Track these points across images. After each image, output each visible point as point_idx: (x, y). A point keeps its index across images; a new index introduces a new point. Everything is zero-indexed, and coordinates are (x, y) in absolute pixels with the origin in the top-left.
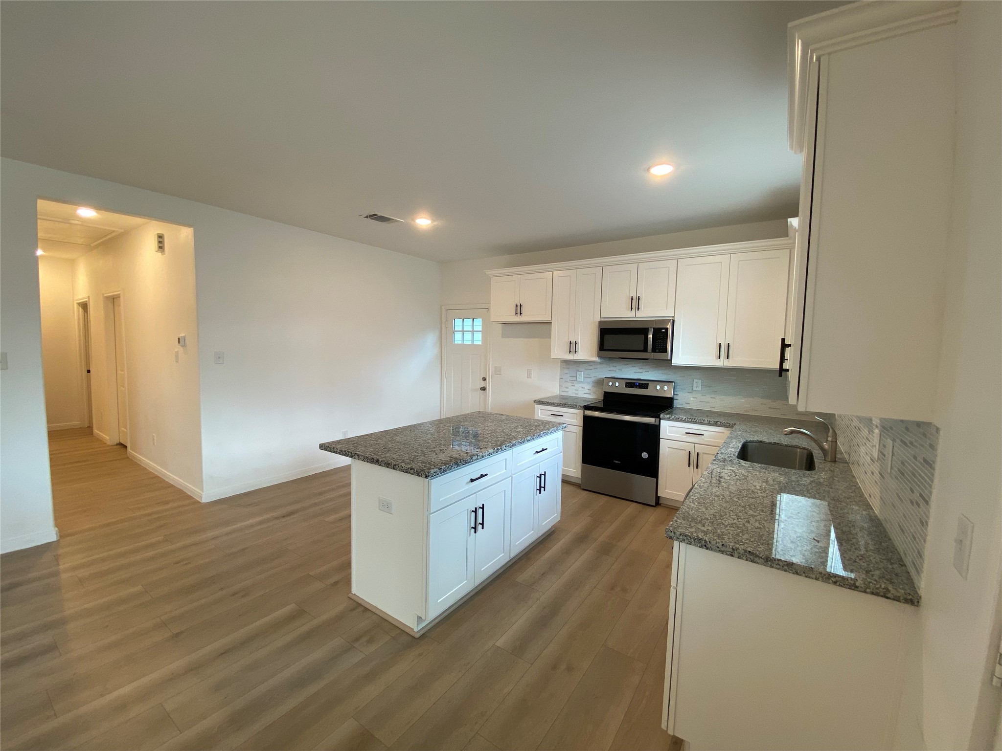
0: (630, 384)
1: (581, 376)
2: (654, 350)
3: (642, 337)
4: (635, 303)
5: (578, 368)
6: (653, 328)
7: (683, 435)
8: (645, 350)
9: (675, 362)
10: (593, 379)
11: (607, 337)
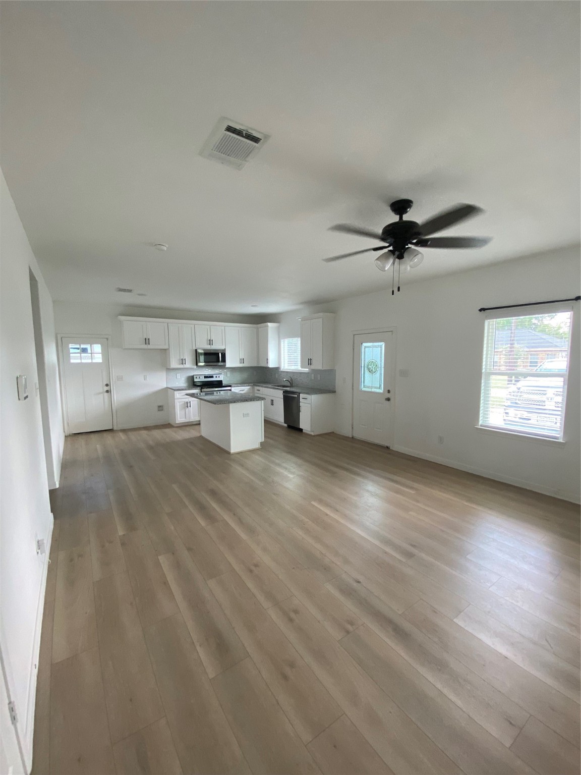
0: (206, 377)
1: (179, 376)
2: (220, 362)
4: (210, 342)
5: (177, 372)
6: (221, 353)
9: (228, 366)
10: (187, 376)
11: (198, 356)
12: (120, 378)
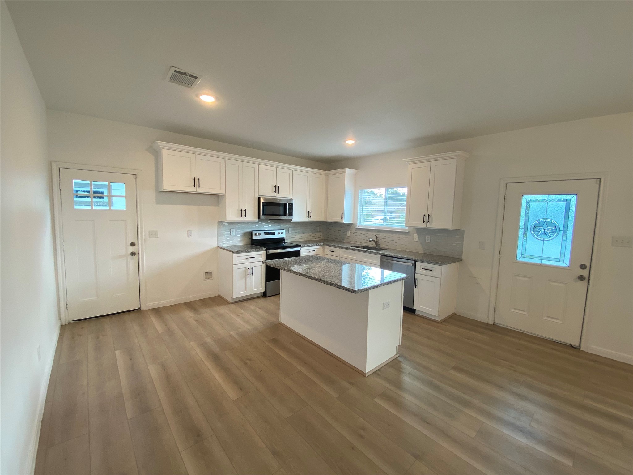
0: (267, 233)
1: (233, 232)
2: (288, 214)
4: (276, 189)
5: (230, 227)
6: (288, 204)
7: (308, 252)
9: (294, 220)
10: (242, 233)
12: (153, 235)
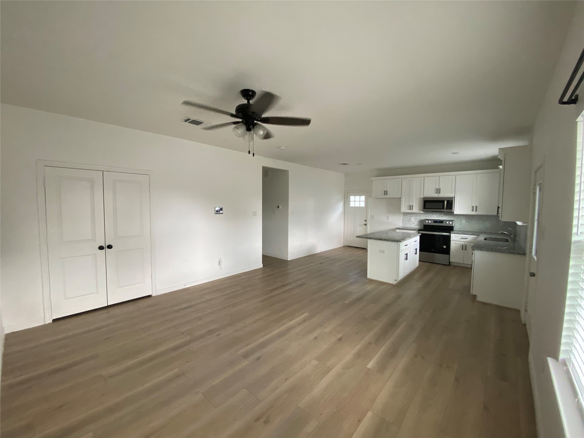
0: (435, 221)
1: (413, 219)
2: (447, 209)
3: (441, 204)
4: (438, 191)
5: (411, 216)
6: (447, 201)
7: (460, 239)
8: (443, 208)
9: (455, 213)
10: (418, 220)
11: (426, 204)
